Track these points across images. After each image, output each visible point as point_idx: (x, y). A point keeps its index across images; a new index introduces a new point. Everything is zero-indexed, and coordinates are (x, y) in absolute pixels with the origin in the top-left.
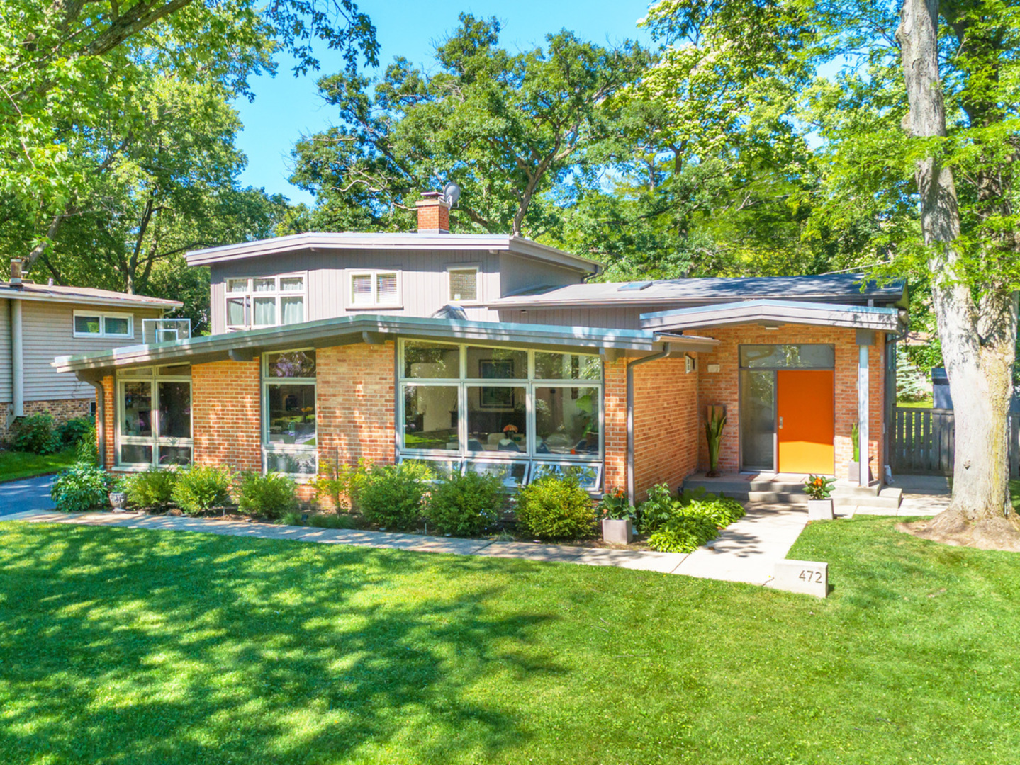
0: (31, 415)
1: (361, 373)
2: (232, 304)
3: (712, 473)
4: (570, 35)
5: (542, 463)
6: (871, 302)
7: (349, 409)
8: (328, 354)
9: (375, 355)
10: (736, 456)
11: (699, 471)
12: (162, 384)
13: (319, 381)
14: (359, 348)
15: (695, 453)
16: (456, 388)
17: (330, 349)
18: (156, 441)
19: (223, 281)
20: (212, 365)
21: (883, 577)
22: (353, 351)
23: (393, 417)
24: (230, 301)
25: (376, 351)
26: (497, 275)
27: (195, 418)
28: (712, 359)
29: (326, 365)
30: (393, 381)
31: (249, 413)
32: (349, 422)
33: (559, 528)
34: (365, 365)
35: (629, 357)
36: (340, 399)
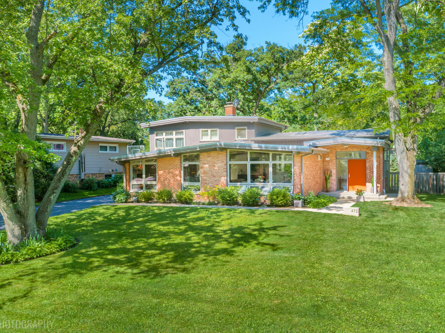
0: (86, 178)
1: (215, 160)
2: (158, 141)
3: (327, 191)
4: (276, 45)
5: (275, 186)
6: (378, 138)
7: (211, 171)
8: (204, 154)
9: (220, 154)
10: (335, 186)
11: (323, 191)
13: (201, 163)
14: (214, 152)
15: (322, 185)
16: (247, 164)
18: (144, 183)
19: (154, 133)
20: (164, 159)
21: (375, 212)
23: (226, 173)
24: (157, 139)
26: (254, 130)
27: (158, 175)
28: (327, 156)
29: (203, 158)
30: (225, 162)
31: (177, 173)
32: (211, 175)
33: (281, 203)
34: (217, 158)
35: (302, 154)
36: (208, 168)
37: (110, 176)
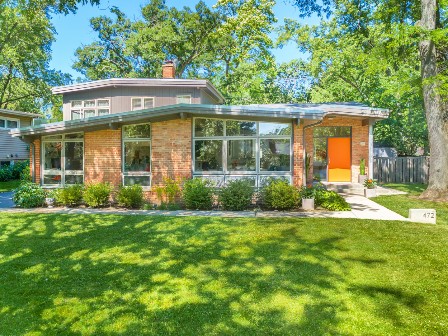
1: (174, 134)
2: (74, 114)
5: (264, 175)
7: (168, 153)
8: (158, 125)
9: (182, 126)
12: (68, 143)
13: (153, 139)
14: (174, 122)
16: (222, 141)
17: (159, 123)
18: (63, 173)
19: (69, 102)
20: (96, 132)
22: (171, 124)
23: (190, 156)
24: (73, 111)
25: (182, 124)
26: (200, 98)
27: (86, 160)
29: (156, 131)
30: (190, 138)
31: (115, 156)
32: (168, 159)
33: (286, 204)
34: (177, 131)
35: (304, 124)
36: (163, 148)
37: (8, 163)
